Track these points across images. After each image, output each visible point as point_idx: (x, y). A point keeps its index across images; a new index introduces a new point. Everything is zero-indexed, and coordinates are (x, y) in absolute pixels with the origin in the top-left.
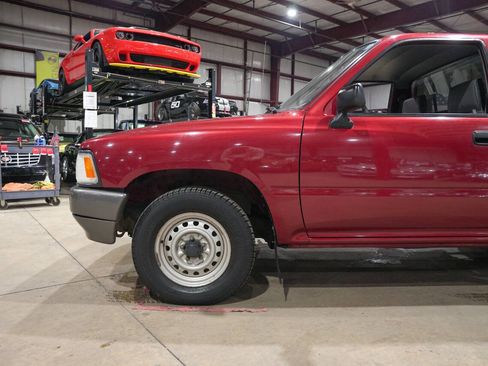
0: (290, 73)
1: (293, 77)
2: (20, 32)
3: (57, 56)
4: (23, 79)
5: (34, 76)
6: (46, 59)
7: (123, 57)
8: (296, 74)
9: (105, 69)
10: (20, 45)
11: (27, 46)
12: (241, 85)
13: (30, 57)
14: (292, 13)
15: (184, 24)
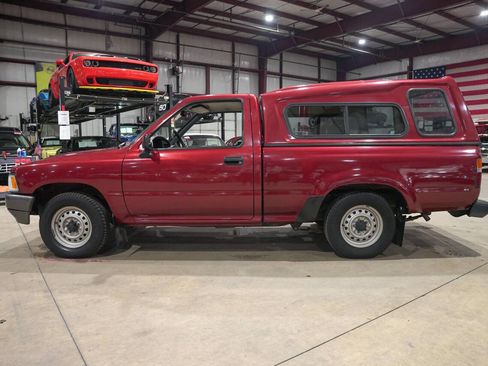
0: (278, 71)
1: (281, 75)
2: (21, 46)
3: (55, 66)
4: (24, 88)
5: (34, 86)
6: (45, 68)
7: (90, 81)
8: (284, 72)
9: (76, 91)
10: (21, 58)
11: (27, 58)
12: (230, 85)
13: (31, 69)
14: (269, 18)
15: (171, 30)
